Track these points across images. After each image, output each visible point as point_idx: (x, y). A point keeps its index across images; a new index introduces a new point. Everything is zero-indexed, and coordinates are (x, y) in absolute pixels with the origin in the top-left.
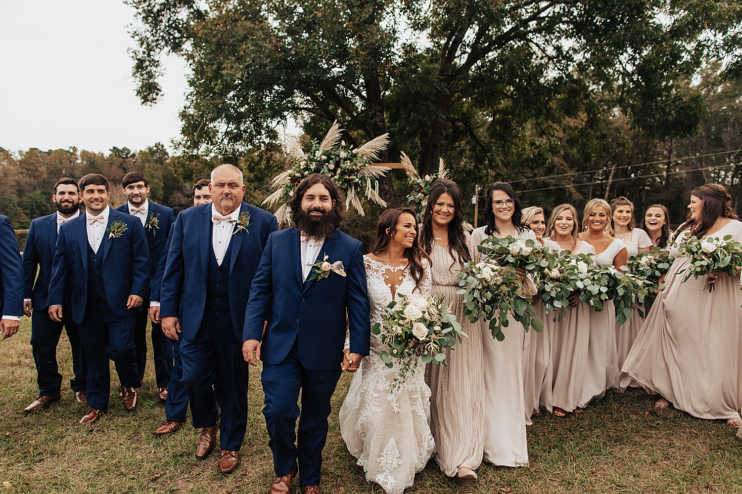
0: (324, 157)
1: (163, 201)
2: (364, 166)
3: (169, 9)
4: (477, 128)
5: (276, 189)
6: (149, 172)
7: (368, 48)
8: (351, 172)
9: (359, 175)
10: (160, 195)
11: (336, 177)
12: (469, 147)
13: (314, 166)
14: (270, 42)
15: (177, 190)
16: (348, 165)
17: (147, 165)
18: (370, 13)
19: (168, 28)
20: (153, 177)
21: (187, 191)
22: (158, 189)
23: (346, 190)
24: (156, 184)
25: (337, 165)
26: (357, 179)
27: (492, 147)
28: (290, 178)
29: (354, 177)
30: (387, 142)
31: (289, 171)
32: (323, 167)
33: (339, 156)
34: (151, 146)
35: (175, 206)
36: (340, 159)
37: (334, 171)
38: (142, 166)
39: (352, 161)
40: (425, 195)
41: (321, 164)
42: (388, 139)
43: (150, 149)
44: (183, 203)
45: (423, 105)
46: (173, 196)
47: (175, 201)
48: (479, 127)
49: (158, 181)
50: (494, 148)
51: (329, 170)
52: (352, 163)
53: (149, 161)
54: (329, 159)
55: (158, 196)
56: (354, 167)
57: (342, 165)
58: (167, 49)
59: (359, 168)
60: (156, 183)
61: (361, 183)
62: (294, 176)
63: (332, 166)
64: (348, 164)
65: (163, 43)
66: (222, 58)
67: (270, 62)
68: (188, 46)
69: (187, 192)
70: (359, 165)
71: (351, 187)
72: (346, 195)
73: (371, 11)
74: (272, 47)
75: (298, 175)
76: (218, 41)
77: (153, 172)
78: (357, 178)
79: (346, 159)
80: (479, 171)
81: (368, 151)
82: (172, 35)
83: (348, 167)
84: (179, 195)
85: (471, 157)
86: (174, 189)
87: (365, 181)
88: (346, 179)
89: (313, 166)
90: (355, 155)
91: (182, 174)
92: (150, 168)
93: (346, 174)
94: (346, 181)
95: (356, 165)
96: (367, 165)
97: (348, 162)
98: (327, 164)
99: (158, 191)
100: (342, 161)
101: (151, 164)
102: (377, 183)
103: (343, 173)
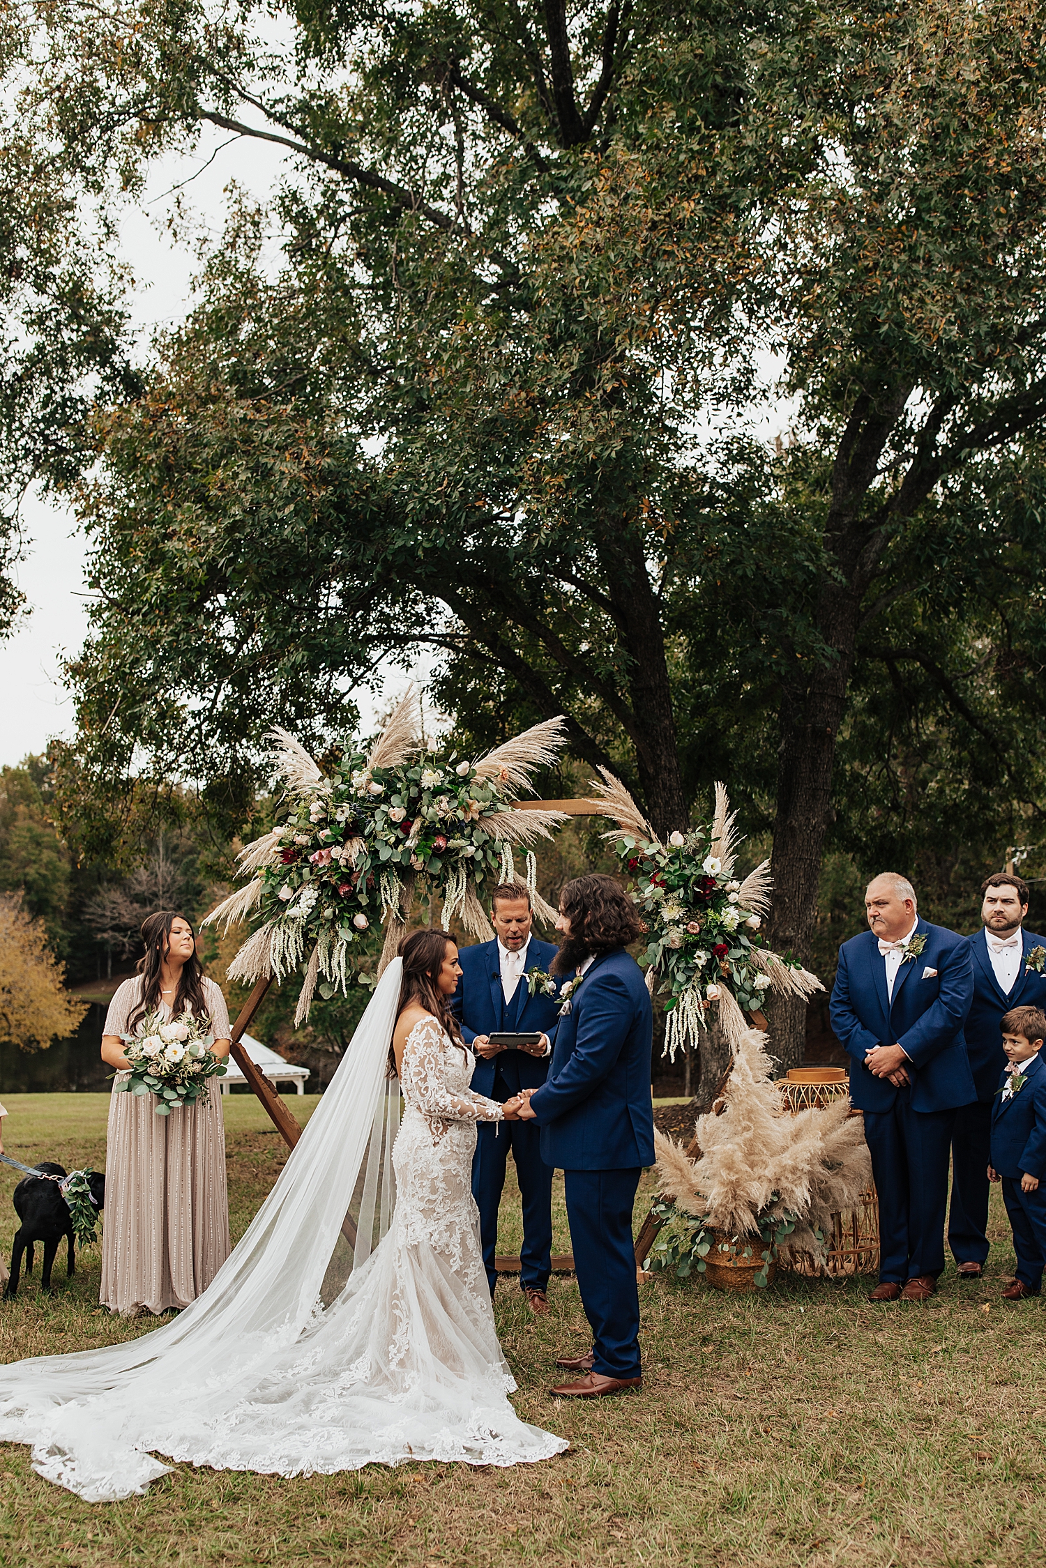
0: (377, 788)
1: (70, 916)
2: (492, 808)
3: (47, 373)
4: (965, 677)
5: (244, 880)
6: (30, 830)
7: (568, 466)
8: (452, 828)
9: (478, 837)
10: (60, 899)
11: (410, 843)
12: (945, 733)
13: (347, 814)
14: (298, 457)
15: (109, 881)
16: (441, 809)
17: (21, 808)
18: (574, 368)
19: (42, 426)
20: (38, 844)
21: (140, 883)
22: (56, 880)
23: (441, 880)
24: (47, 866)
25: (413, 808)
26: (471, 849)
27: (1012, 735)
28: (280, 849)
29: (462, 842)
30: (560, 741)
31: (278, 831)
32: (373, 816)
33: (417, 783)
34: (37, 753)
35: (104, 931)
36: (421, 791)
37: (405, 826)
38: (8, 813)
39: (455, 797)
40: (670, 889)
41: (367, 806)
42: (562, 733)
43: (33, 763)
44: (125, 920)
45: (765, 617)
46: (99, 899)
47: (103, 916)
48: (972, 673)
49: (54, 855)
50: (1021, 736)
51: (392, 825)
52: (455, 803)
53: (27, 798)
54: (392, 790)
55: (54, 901)
56: (460, 814)
57: (424, 809)
58: (37, 484)
59: (477, 817)
60: (49, 863)
61: (485, 857)
62: (293, 843)
63: (398, 814)
64: (444, 805)
65: (27, 468)
66: (170, 508)
67: (296, 512)
68: (97, 473)
69: (138, 889)
70: (476, 806)
71: (455, 870)
72: (443, 895)
73: (576, 361)
74: (301, 471)
75: (303, 839)
76: (166, 459)
77: (38, 829)
78: (472, 844)
79: (437, 792)
80: (986, 806)
81: (504, 765)
82: (54, 443)
83: (441, 814)
84: (116, 896)
85: (958, 764)
86: (99, 880)
87: (497, 855)
88: (439, 848)
89: (343, 815)
90: (466, 780)
91: (84, 837)
92: (31, 817)
93: (438, 833)
94: (438, 853)
95: (466, 808)
96: (500, 806)
97: (444, 798)
98: (384, 807)
99: (55, 887)
100: (426, 797)
101: (34, 807)
102: (532, 859)
103: (428, 832)
